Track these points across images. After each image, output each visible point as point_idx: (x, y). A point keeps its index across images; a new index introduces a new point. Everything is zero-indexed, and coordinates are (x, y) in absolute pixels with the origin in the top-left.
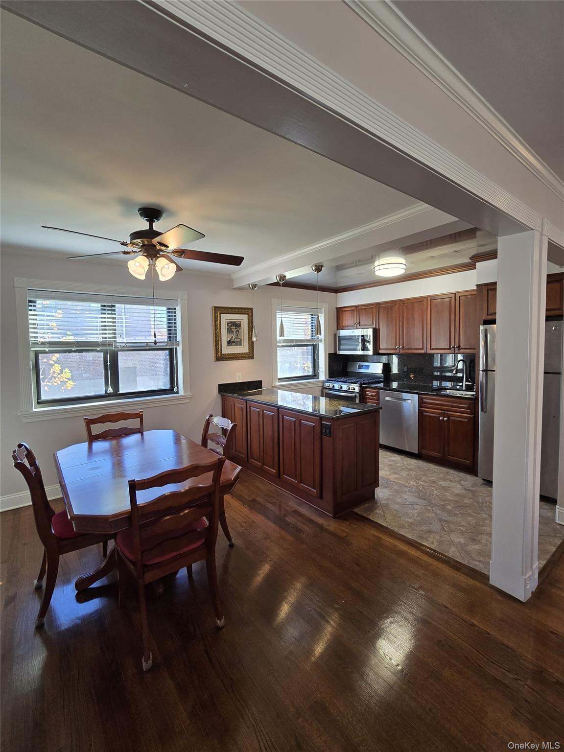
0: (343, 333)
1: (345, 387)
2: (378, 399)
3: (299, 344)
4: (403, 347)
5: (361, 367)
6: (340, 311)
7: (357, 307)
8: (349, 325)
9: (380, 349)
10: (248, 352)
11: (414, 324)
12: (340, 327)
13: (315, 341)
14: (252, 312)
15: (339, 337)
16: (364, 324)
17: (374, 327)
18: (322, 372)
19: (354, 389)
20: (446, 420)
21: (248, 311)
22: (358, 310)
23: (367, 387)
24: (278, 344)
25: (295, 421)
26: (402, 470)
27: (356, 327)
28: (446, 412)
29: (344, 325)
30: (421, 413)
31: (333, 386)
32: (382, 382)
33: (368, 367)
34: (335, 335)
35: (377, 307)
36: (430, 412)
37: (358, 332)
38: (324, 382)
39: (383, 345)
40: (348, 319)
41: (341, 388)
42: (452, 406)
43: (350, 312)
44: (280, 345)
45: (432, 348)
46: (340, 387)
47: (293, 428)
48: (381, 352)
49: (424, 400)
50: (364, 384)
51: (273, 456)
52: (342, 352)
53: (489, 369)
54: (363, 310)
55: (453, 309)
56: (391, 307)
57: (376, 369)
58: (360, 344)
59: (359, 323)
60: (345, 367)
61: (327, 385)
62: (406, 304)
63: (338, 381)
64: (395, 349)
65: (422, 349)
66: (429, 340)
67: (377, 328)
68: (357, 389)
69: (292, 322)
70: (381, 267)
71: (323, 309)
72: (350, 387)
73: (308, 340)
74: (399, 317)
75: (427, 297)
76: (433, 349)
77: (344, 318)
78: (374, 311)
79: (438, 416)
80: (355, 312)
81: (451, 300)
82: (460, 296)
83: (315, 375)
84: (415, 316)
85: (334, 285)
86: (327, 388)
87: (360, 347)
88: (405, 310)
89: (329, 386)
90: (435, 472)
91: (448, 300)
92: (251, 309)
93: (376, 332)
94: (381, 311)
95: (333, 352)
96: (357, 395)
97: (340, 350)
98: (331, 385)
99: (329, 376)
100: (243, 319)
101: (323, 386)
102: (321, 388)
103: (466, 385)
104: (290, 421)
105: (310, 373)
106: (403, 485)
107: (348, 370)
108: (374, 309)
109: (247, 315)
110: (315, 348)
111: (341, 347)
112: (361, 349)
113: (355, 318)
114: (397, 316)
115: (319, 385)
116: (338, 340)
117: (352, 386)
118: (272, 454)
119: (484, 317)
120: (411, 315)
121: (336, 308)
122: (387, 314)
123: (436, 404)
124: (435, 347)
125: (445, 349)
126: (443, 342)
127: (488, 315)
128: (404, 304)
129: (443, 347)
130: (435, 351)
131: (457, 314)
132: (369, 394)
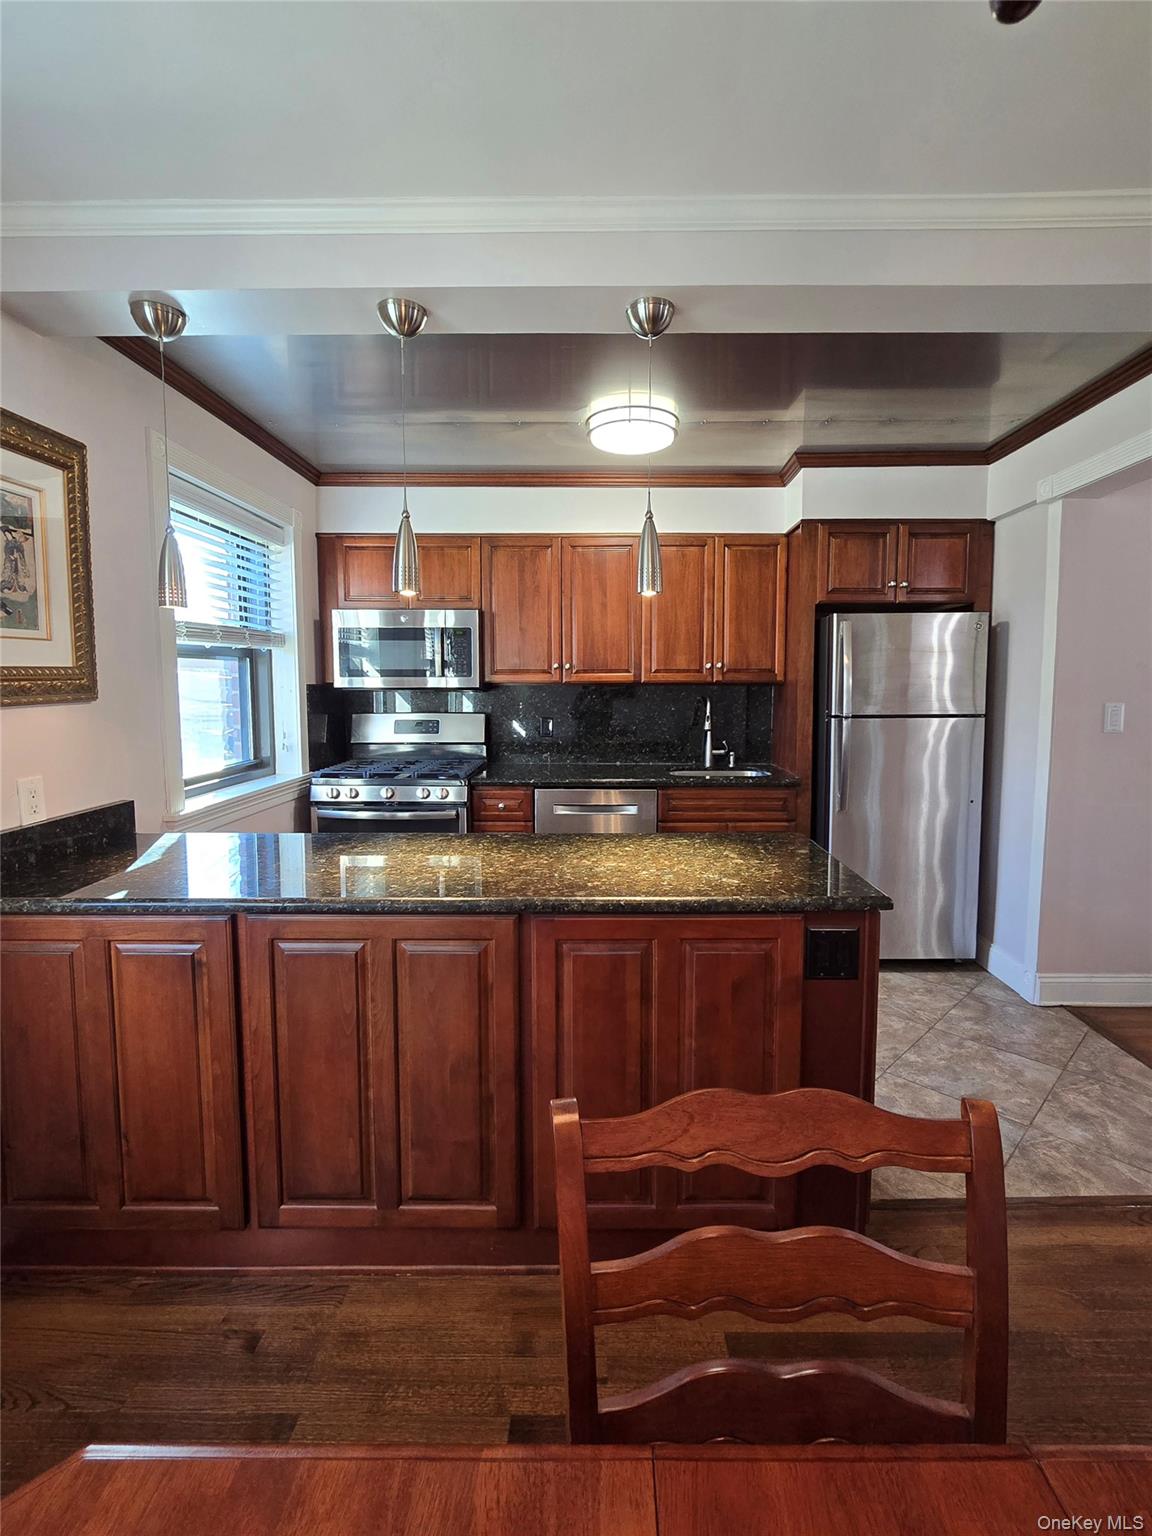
4: (572, 666)
8: (376, 595)
9: (495, 673)
10: (71, 662)
11: (605, 606)
12: (335, 599)
14: (82, 464)
15: (344, 631)
16: (437, 594)
17: (477, 605)
19: (446, 796)
21: (73, 459)
24: (178, 641)
31: (357, 794)
34: (317, 625)
35: (485, 546)
38: (309, 784)
42: (745, 807)
45: (654, 670)
48: (498, 679)
49: (671, 801)
54: (433, 551)
55: (709, 576)
56: (534, 554)
61: (328, 792)
62: (580, 549)
64: (548, 673)
65: (628, 671)
66: (646, 647)
67: (486, 608)
68: (456, 794)
71: (290, 529)
74: (561, 583)
76: (658, 671)
77: (355, 572)
78: (476, 560)
81: (702, 553)
82: (724, 546)
83: (260, 762)
84: (608, 583)
86: (326, 804)
89: (338, 796)
91: (697, 551)
92: (82, 449)
93: (483, 623)
95: (316, 682)
96: (459, 810)
97: (345, 673)
98: (346, 792)
99: (313, 761)
101: (303, 797)
107: (353, 739)
109: (60, 473)
110: (256, 667)
112: (438, 673)
114: (554, 581)
115: (285, 799)
116: (336, 643)
119: (820, 597)
120: (595, 579)
121: (317, 535)
122: (522, 571)
123: (706, 809)
124: (662, 667)
125: (688, 671)
126: (685, 654)
127: (829, 593)
128: (573, 547)
129: (684, 667)
130: (662, 677)
131: (719, 588)
132: (501, 805)
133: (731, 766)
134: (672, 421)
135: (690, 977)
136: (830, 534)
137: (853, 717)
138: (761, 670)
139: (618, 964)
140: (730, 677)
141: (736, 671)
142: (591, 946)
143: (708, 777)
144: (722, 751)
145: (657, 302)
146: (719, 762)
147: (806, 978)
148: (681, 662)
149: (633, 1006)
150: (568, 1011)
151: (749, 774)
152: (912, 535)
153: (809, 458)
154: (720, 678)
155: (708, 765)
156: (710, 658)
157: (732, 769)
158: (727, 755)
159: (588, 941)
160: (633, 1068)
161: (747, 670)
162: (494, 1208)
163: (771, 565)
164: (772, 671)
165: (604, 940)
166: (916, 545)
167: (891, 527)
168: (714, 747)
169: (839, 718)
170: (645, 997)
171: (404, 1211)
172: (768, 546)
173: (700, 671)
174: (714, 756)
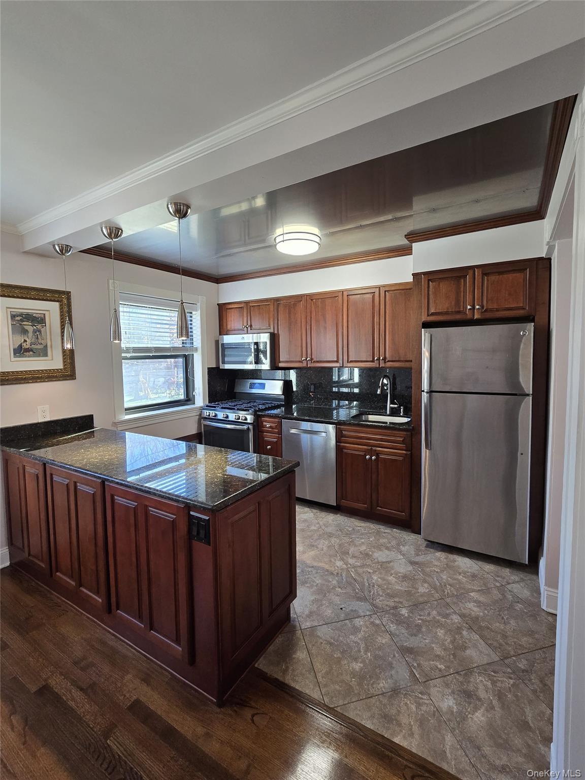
0: (228, 339)
1: (232, 416)
2: (280, 433)
3: (160, 354)
4: (312, 359)
5: (252, 386)
6: (223, 309)
7: (247, 303)
8: (236, 328)
9: (280, 362)
10: (62, 367)
11: (325, 328)
12: (223, 331)
13: (187, 350)
14: (69, 299)
15: (223, 344)
16: (257, 327)
17: (272, 331)
18: (199, 394)
19: (246, 419)
20: (375, 460)
21: (62, 298)
22: (249, 307)
23: (264, 416)
24: (123, 355)
25: (135, 509)
26: (320, 537)
27: (246, 332)
28: (374, 448)
29: (229, 327)
30: (339, 449)
31: (216, 415)
32: (282, 405)
33: (263, 386)
34: (217, 342)
35: (275, 303)
36: (351, 448)
37: (249, 339)
38: (202, 409)
39: (283, 356)
40: (234, 321)
41: (227, 417)
42: (381, 440)
43: (236, 311)
44: (128, 355)
45: (349, 361)
46: (225, 416)
47: (132, 521)
48: (281, 365)
49: (343, 432)
50: (260, 410)
51: (97, 571)
52: (227, 367)
53: (434, 390)
54: (256, 307)
55: (377, 309)
56: (295, 305)
57: (274, 388)
58: (253, 355)
59: (251, 326)
60: (232, 386)
61: (206, 413)
62: (314, 300)
63: (222, 408)
64: (301, 362)
65: (337, 361)
66: (345, 349)
67: (276, 332)
68: (250, 419)
69: (149, 320)
70: (287, 237)
71: (199, 304)
72: (241, 415)
73: (175, 349)
74: (306, 318)
75: (343, 292)
76: (351, 362)
77: (229, 319)
78: (272, 309)
79: (362, 454)
80: (245, 310)
81: (373, 297)
82: (385, 291)
83: (189, 399)
84: (327, 316)
85: (213, 271)
86: (206, 418)
87: (252, 358)
88: (313, 309)
89: (209, 415)
90: (362, 534)
91: (370, 296)
92: (68, 293)
93: (274, 338)
94: (281, 308)
95: (214, 366)
96: (250, 426)
97: (224, 363)
98: (212, 413)
99: (209, 400)
100: (51, 310)
101: (200, 415)
102: (197, 417)
103: (390, 408)
104: (127, 508)
105: (182, 397)
106: (328, 571)
107: (235, 391)
108: (272, 307)
109: (57, 304)
110: (188, 361)
111: (226, 359)
112: (253, 362)
113: (245, 319)
114: (303, 317)
115: (195, 414)
116: (220, 350)
117: (242, 414)
118: (94, 568)
119: (423, 318)
120: (321, 315)
121: (218, 304)
122: (290, 313)
123: (361, 438)
124: (353, 359)
125: (366, 361)
126: (365, 352)
127: (429, 315)
128: (312, 300)
129: (364, 359)
130: (353, 365)
131: (382, 315)
132: (267, 426)
133: (401, 414)
136: (429, 280)
138: (406, 361)
140: (389, 364)
141: (393, 361)
144: (396, 406)
146: (394, 412)
148: (363, 356)
152: (484, 274)
154: (384, 365)
155: (388, 413)
156: (378, 354)
161: (399, 361)
166: (488, 280)
167: (470, 271)
168: (392, 403)
172: (410, 289)
173: (373, 361)
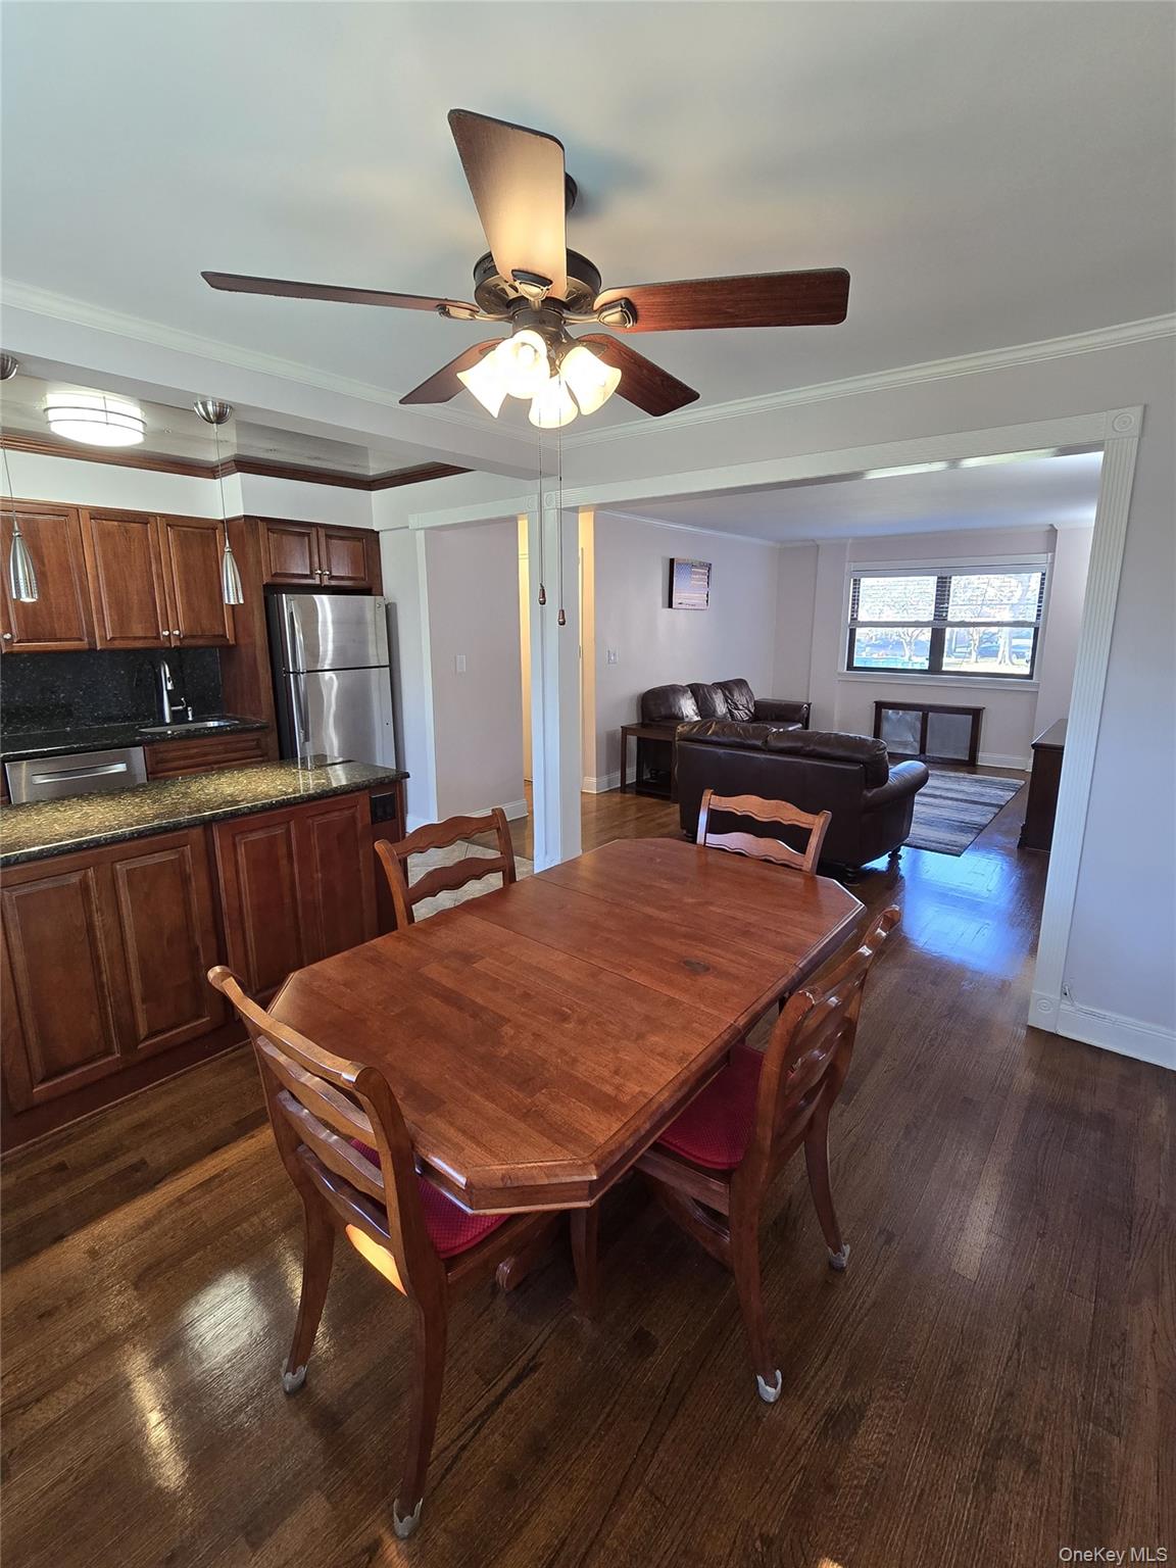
4: (13, 636)
42: (226, 752)
45: (110, 636)
49: (160, 755)
55: (154, 551)
66: (99, 617)
76: (115, 639)
81: (146, 530)
82: (166, 525)
91: (140, 528)
119: (266, 579)
123: (192, 757)
124: (118, 636)
125: (145, 638)
126: (141, 623)
127: (273, 576)
129: (141, 634)
130: (118, 644)
131: (166, 563)
133: (190, 719)
134: (140, 426)
135: (314, 840)
136: (268, 530)
137: (308, 672)
138: (215, 636)
139: (272, 840)
140: (187, 642)
141: (193, 637)
142: (254, 834)
143: (169, 732)
144: (181, 707)
145: (222, 406)
146: (179, 717)
147: (373, 823)
148: (137, 629)
149: (284, 862)
150: (244, 877)
151: (211, 724)
152: (328, 537)
153: (244, 465)
154: (179, 644)
155: (168, 720)
156: (165, 625)
157: (191, 722)
158: (186, 710)
159: (251, 831)
160: (287, 900)
161: (201, 637)
162: (208, 1018)
163: (212, 545)
164: (224, 636)
165: (262, 828)
166: (331, 544)
167: (313, 528)
168: (171, 704)
169: (296, 673)
170: (290, 855)
171: (142, 1048)
172: (208, 529)
173: (157, 637)
174: (173, 713)
